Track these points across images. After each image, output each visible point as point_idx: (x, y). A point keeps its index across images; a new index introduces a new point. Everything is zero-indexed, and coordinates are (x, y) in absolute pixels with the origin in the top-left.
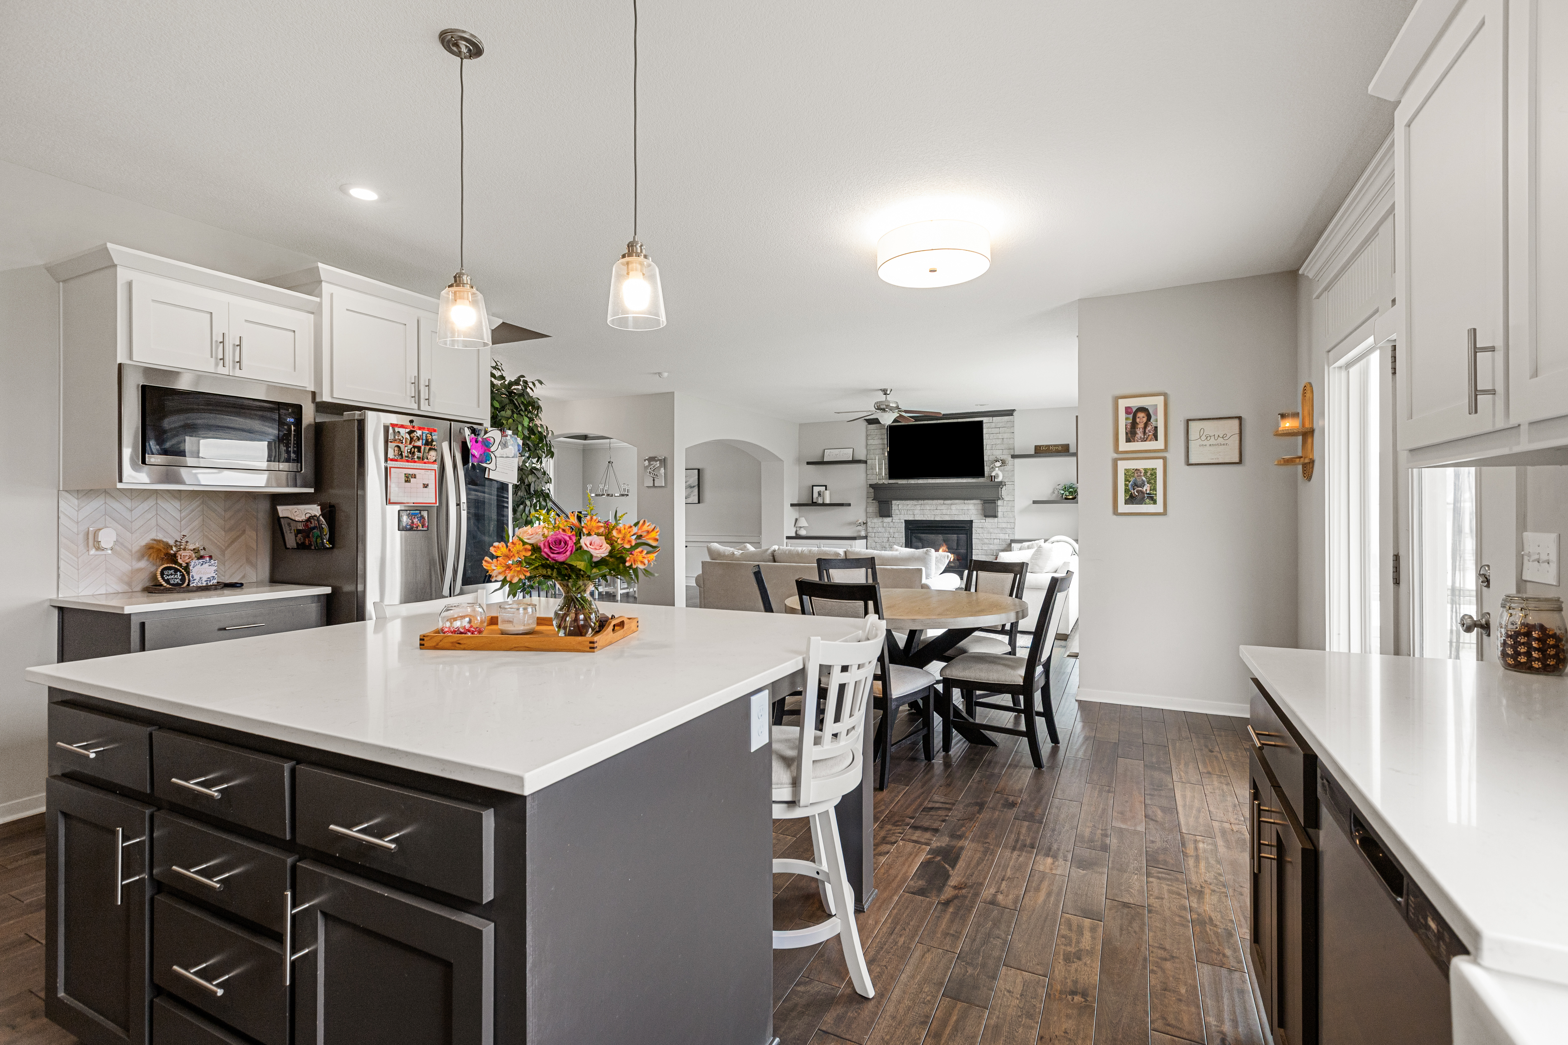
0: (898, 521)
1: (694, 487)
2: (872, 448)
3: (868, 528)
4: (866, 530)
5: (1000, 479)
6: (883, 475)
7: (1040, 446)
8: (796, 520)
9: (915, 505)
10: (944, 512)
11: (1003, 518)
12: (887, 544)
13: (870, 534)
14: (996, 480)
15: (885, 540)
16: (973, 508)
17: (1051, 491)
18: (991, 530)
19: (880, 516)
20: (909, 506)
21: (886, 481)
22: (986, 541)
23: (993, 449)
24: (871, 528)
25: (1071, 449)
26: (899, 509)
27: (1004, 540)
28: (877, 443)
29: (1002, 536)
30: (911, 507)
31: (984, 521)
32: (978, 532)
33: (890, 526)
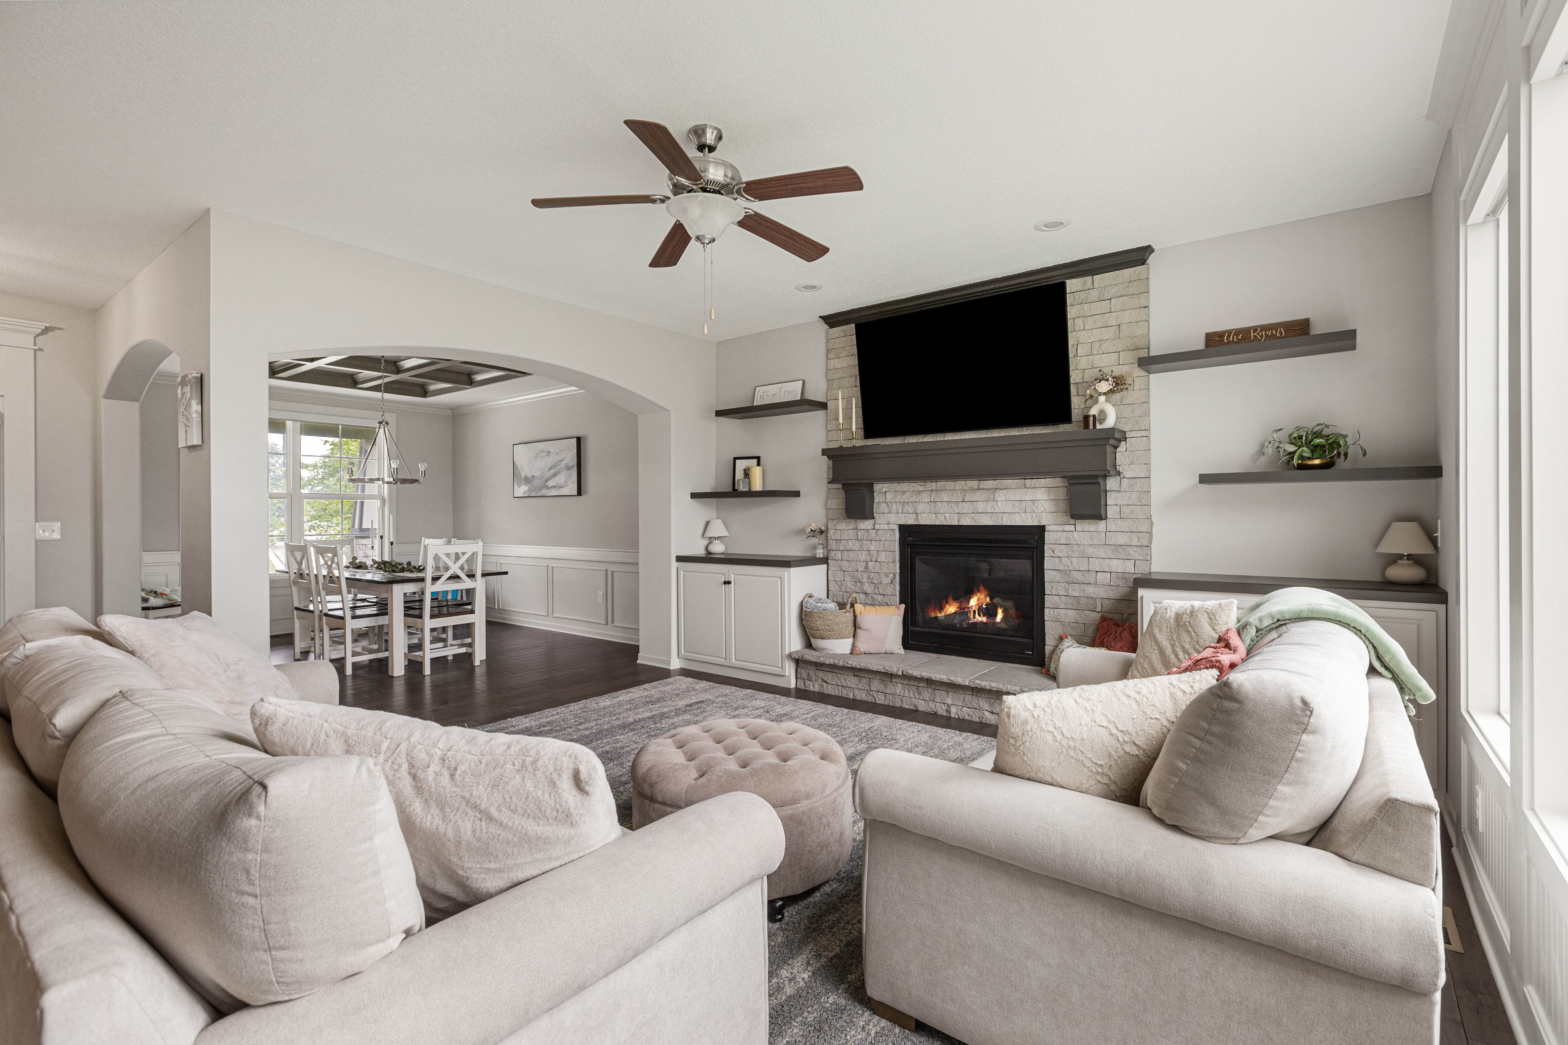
1: (572, 467)
2: (837, 376)
3: (830, 541)
4: (826, 546)
5: (1110, 422)
6: (854, 429)
7: (1221, 335)
9: (920, 492)
10: (981, 507)
11: (1119, 522)
12: (865, 575)
13: (832, 554)
14: (1098, 426)
15: (861, 567)
16: (1045, 497)
17: (1255, 448)
18: (1090, 551)
19: (849, 517)
20: (907, 494)
21: (860, 442)
22: (1078, 576)
23: (1094, 352)
24: (834, 542)
25: (1317, 329)
26: (887, 501)
27: (1123, 576)
28: (844, 365)
29: (1117, 566)
30: (911, 497)
31: (1072, 528)
32: (1057, 553)
33: (869, 538)
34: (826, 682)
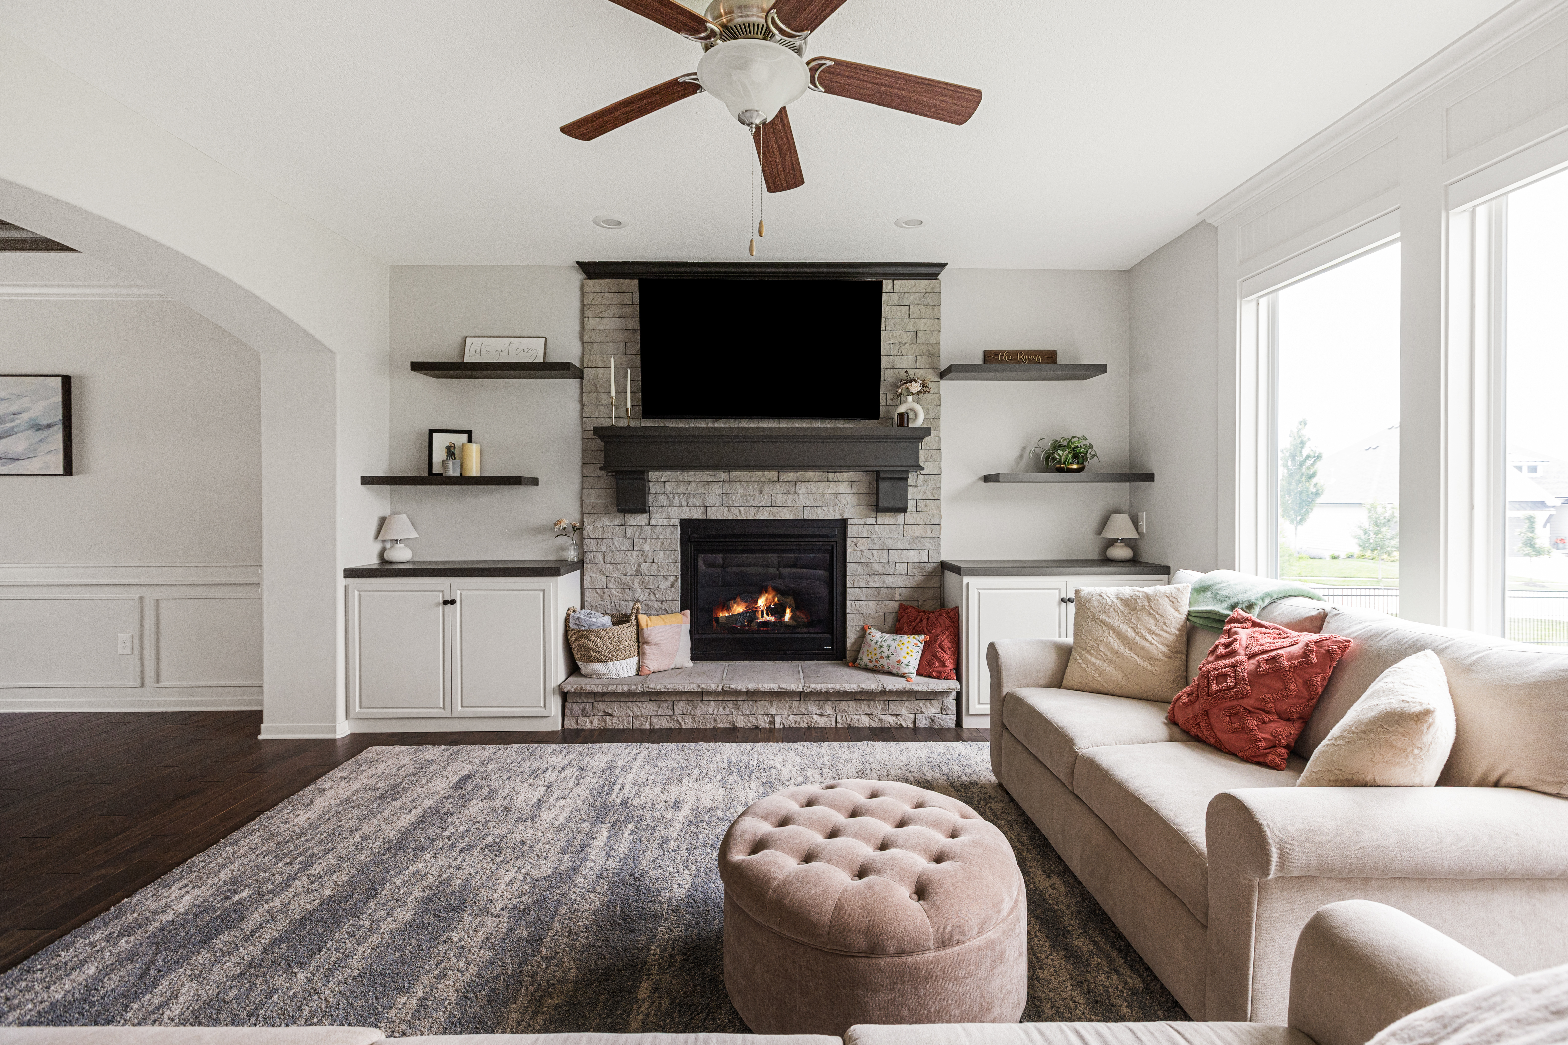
0: (665, 522)
1: (49, 426)
2: (598, 339)
3: (586, 541)
4: (581, 545)
5: (919, 422)
6: (629, 405)
7: (996, 353)
8: (383, 521)
9: (708, 483)
10: (780, 499)
11: (916, 515)
12: (637, 579)
13: (590, 556)
14: (910, 425)
15: (631, 570)
16: (848, 491)
17: (1016, 453)
18: (890, 542)
19: (619, 511)
20: (694, 485)
21: (632, 423)
22: (877, 567)
23: (895, 353)
24: (592, 541)
25: (1061, 360)
26: (667, 492)
27: (919, 566)
28: (608, 327)
29: (914, 556)
30: (699, 488)
31: (873, 521)
32: (860, 546)
33: (642, 535)
34: (611, 715)
